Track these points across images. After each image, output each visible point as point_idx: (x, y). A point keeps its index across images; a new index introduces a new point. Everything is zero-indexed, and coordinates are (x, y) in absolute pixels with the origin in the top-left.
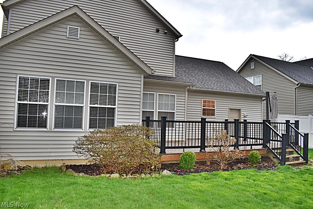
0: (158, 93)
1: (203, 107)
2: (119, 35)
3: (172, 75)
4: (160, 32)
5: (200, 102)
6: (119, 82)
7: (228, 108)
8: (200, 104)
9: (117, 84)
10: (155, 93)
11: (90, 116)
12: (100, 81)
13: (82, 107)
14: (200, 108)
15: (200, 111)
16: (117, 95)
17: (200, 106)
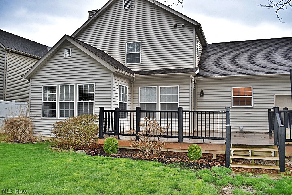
0: (160, 87)
1: (233, 96)
2: (141, 41)
3: (192, 66)
4: (177, 27)
5: (230, 90)
6: (96, 82)
7: (273, 95)
8: (230, 93)
9: (94, 84)
10: (157, 87)
11: (79, 109)
12: (83, 83)
13: (73, 103)
14: (230, 98)
15: (230, 100)
16: (94, 92)
17: (230, 95)
